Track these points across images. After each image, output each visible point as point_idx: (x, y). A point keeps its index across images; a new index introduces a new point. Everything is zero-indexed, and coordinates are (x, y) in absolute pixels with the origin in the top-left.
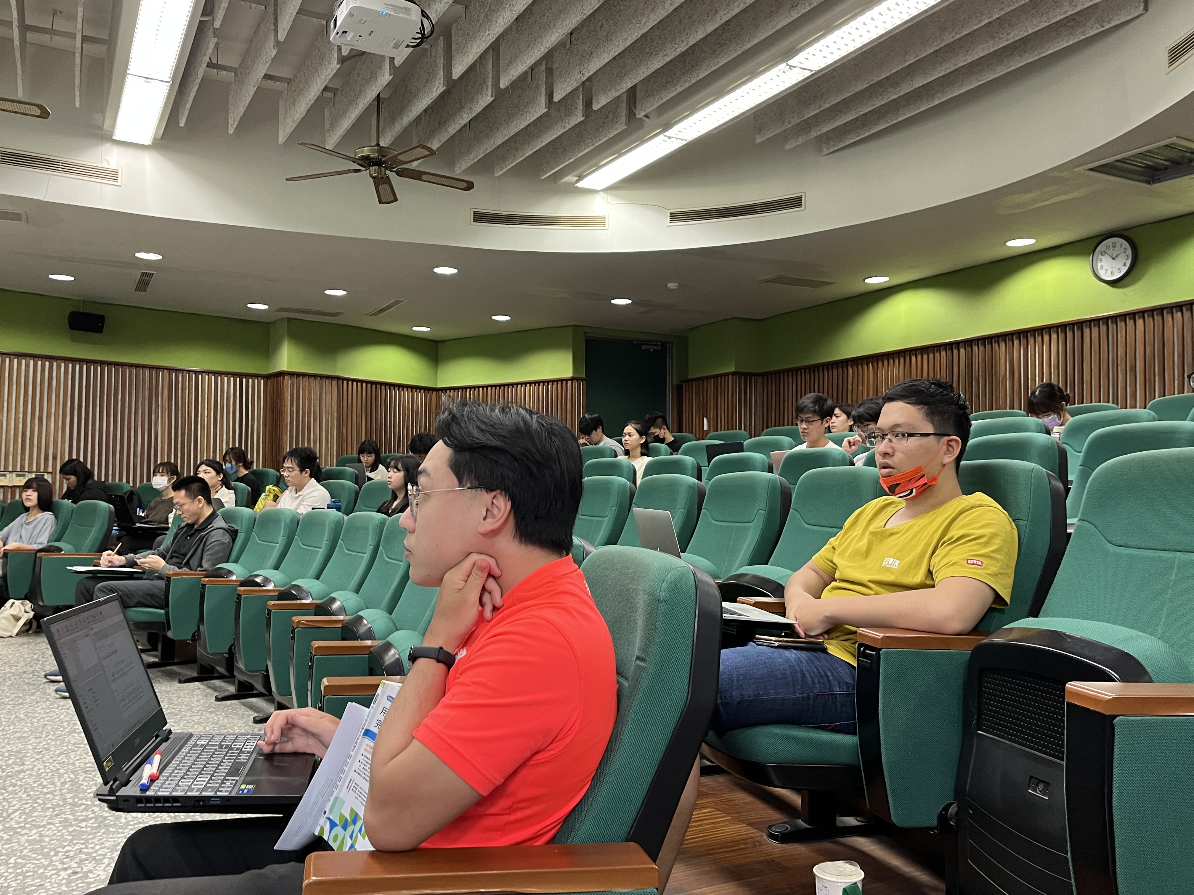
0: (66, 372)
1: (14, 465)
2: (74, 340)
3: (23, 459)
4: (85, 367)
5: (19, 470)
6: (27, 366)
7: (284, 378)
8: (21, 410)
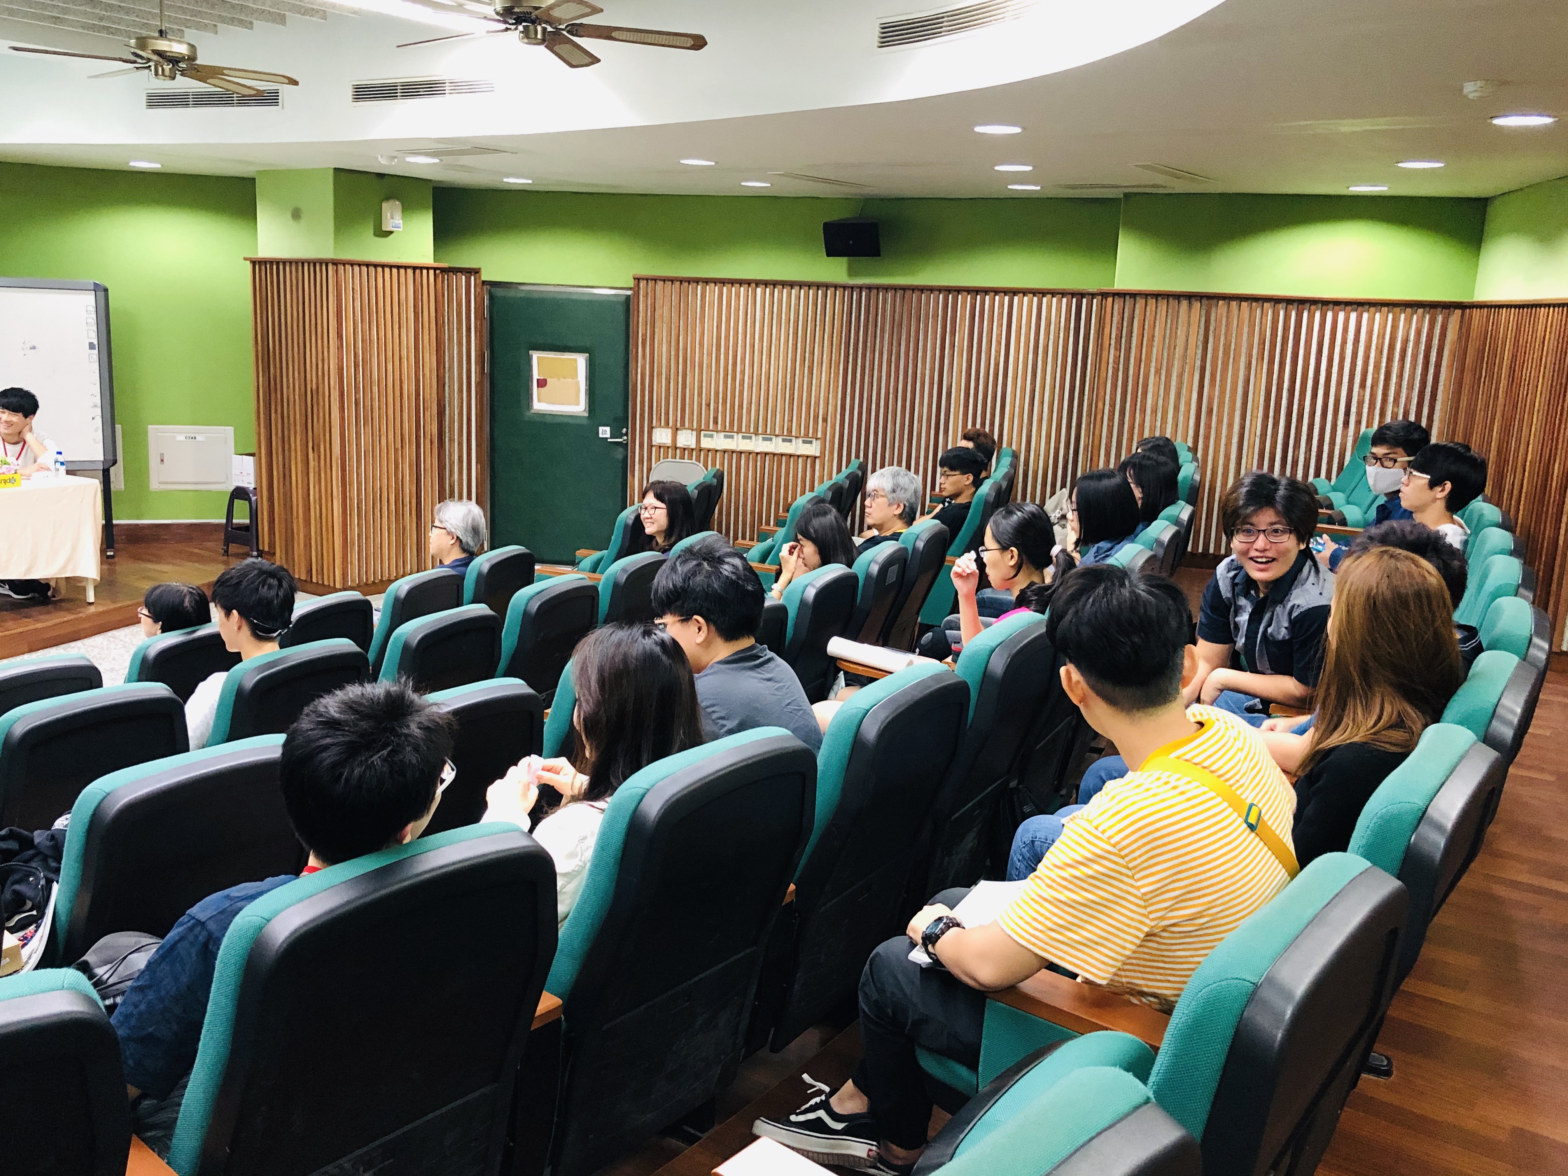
1: (781, 428)
3: (791, 420)
4: (864, 294)
5: (785, 434)
6: (798, 298)
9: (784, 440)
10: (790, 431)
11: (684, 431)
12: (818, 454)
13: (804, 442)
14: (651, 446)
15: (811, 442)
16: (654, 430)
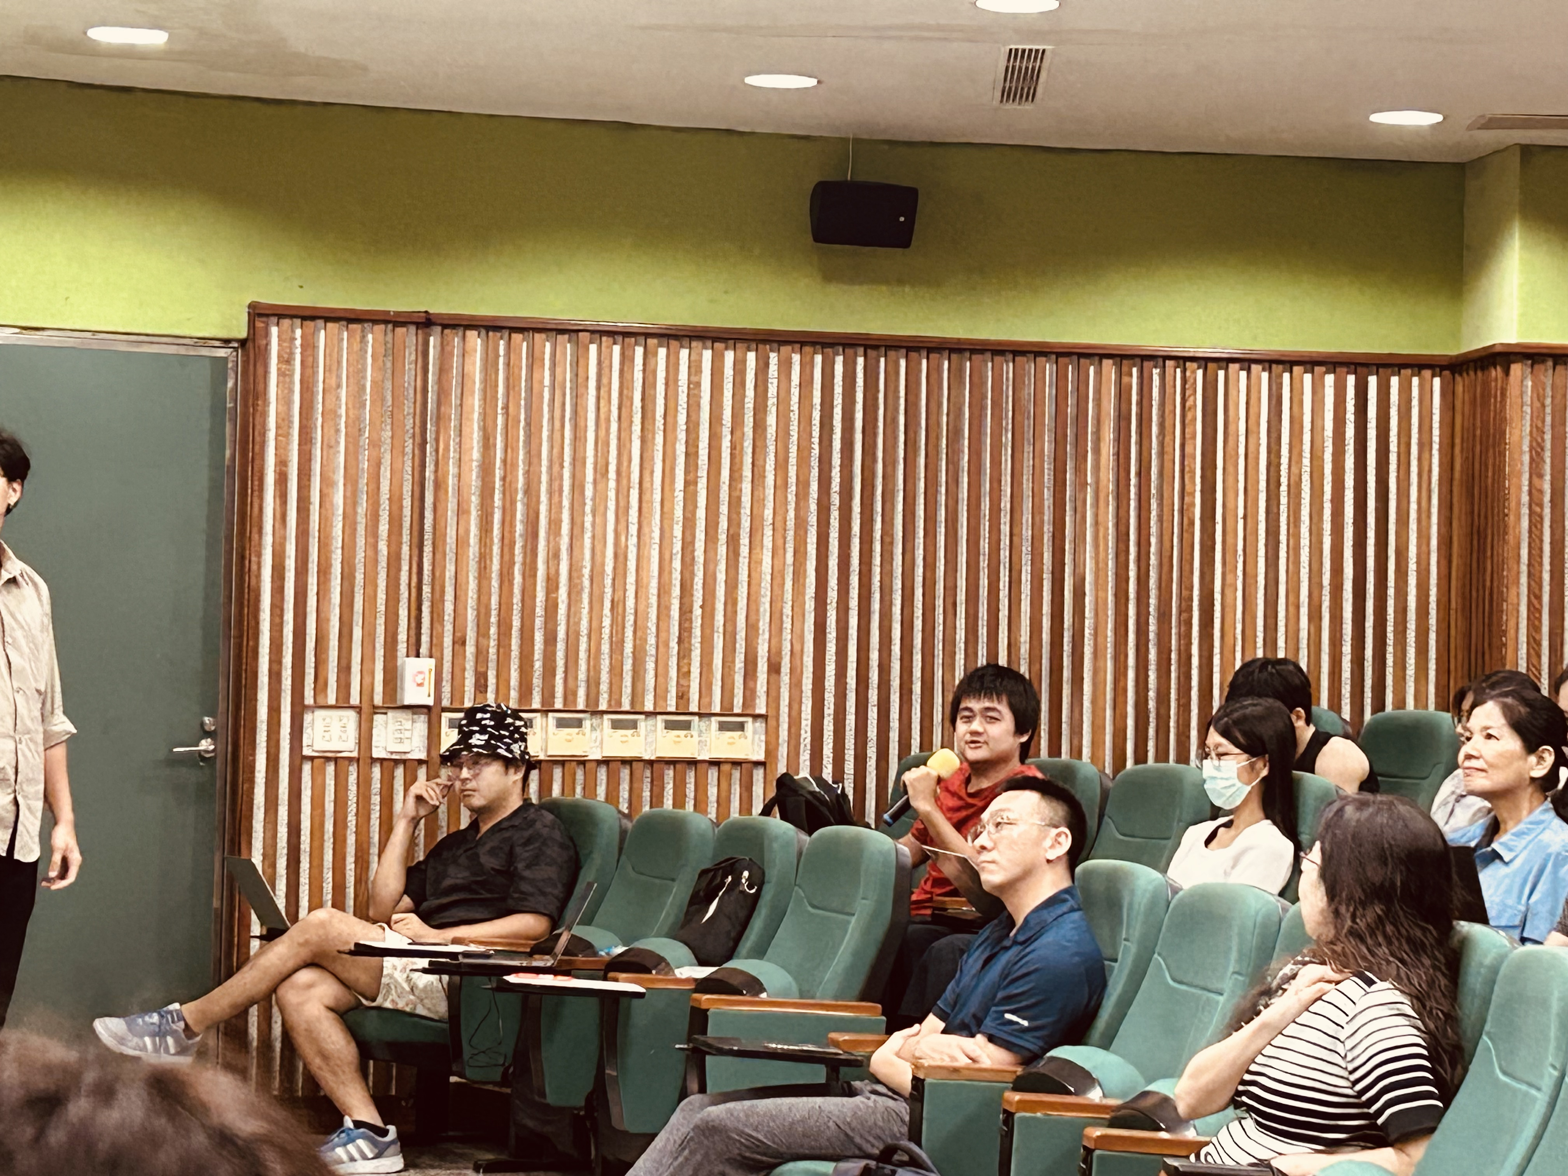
0: (806, 383)
1: (660, 694)
2: (830, 276)
3: (684, 674)
4: (861, 361)
5: (672, 709)
6: (695, 368)
7: (1507, 372)
8: (679, 513)
9: (670, 726)
10: (682, 696)
11: (391, 714)
12: (761, 757)
13: (723, 727)
14: (298, 759)
15: (741, 727)
16: (308, 718)
